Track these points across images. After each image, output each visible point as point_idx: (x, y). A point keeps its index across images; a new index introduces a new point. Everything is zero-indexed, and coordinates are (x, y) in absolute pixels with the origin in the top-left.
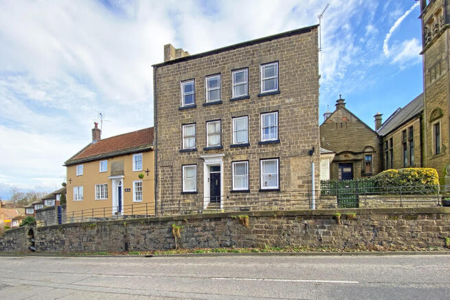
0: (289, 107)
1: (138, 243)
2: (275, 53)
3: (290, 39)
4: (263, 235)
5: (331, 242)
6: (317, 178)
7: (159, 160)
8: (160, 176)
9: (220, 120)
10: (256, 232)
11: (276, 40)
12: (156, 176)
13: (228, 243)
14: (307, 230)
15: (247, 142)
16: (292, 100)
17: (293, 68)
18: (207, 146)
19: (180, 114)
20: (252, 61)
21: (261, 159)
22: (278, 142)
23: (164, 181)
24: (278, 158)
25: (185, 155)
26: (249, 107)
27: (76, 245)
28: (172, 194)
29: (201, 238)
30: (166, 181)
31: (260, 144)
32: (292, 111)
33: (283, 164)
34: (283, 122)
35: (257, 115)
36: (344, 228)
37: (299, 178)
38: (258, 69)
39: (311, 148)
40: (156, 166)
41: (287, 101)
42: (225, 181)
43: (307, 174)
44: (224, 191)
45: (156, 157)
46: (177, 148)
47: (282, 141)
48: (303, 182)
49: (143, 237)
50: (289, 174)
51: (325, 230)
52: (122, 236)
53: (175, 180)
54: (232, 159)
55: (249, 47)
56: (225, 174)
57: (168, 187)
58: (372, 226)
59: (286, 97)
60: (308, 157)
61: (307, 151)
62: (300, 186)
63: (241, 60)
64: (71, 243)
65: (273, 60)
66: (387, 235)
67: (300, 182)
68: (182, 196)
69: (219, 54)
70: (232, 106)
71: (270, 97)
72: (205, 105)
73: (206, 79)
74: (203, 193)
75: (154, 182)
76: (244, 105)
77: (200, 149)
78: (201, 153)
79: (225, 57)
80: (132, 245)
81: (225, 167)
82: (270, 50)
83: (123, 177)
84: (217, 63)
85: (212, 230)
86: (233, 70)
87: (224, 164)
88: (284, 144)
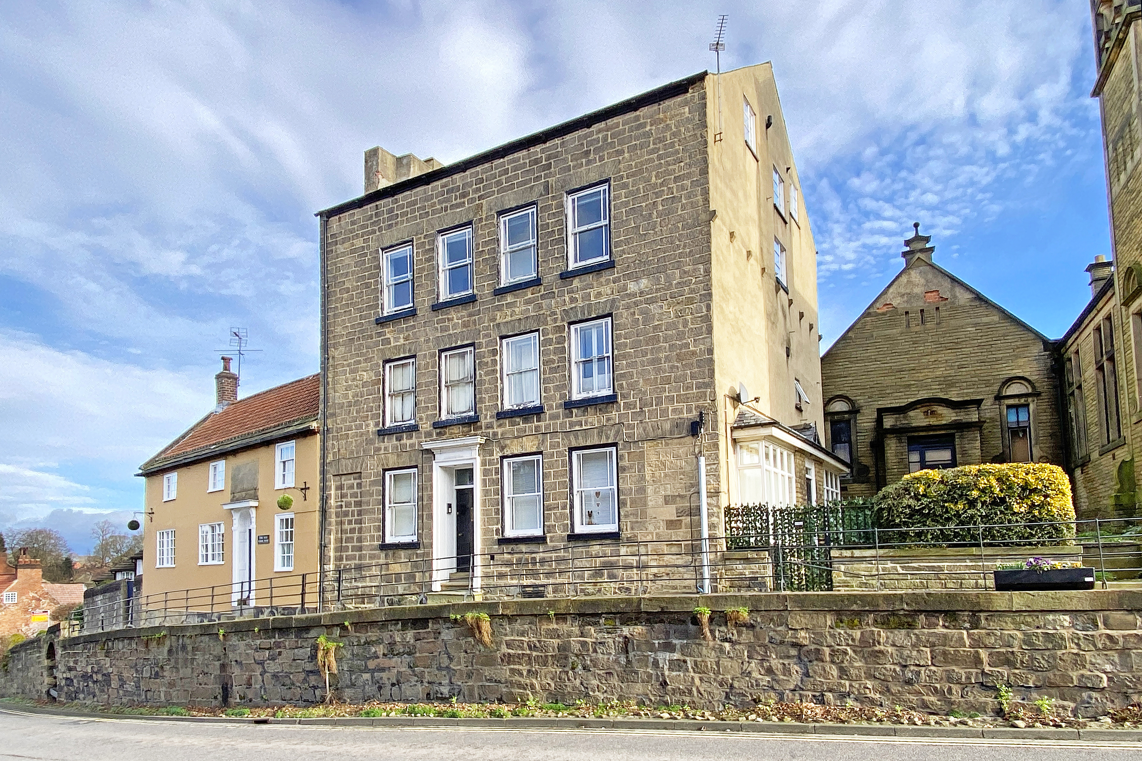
0: (636, 304)
1: (249, 685)
2: (602, 159)
3: (637, 118)
4: (524, 668)
5: (690, 692)
6: (713, 501)
7: (330, 458)
8: (332, 502)
9: (472, 344)
10: (508, 659)
11: (602, 125)
12: (324, 500)
13: (445, 690)
14: (631, 654)
15: (537, 403)
16: (644, 283)
17: (646, 197)
18: (444, 417)
19: (379, 334)
20: (547, 187)
21: (571, 450)
22: (611, 400)
23: (342, 514)
24: (615, 444)
25: (391, 443)
26: (540, 308)
27: (130, 686)
28: (360, 549)
29: (384, 675)
30: (346, 514)
31: (569, 406)
32: (645, 313)
33: (625, 463)
34: (625, 345)
35: (561, 329)
36: (722, 650)
37: (668, 500)
38: (561, 206)
39: (694, 415)
40: (323, 472)
41: (632, 287)
42: (485, 513)
43: (688, 488)
44: (484, 541)
45: (324, 449)
46: (372, 423)
47: (623, 397)
48: (680, 513)
49: (259, 670)
50: (642, 490)
51: (676, 656)
52: (218, 664)
53: (367, 512)
54: (502, 448)
55: (538, 148)
56: (486, 492)
57: (353, 531)
58: (794, 645)
59: (629, 277)
60: (689, 439)
61: (687, 424)
62: (671, 524)
63: (520, 184)
64: (122, 682)
65: (594, 177)
66: (835, 672)
67: (670, 512)
68: (383, 555)
69: (468, 172)
70: (499, 308)
71: (590, 278)
72: (437, 307)
73: (440, 238)
74: (431, 545)
75: (317, 516)
76: (528, 302)
77: (426, 426)
78: (428, 434)
79: (482, 181)
80: (236, 690)
81: (486, 473)
82: (588, 153)
83: (255, 503)
84: (464, 195)
85: (409, 654)
86: (500, 213)
87: (484, 464)
88: (627, 406)
